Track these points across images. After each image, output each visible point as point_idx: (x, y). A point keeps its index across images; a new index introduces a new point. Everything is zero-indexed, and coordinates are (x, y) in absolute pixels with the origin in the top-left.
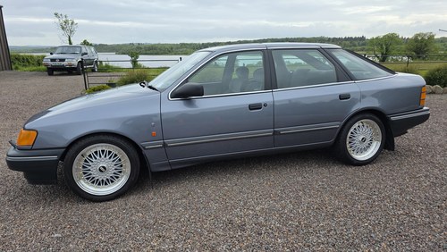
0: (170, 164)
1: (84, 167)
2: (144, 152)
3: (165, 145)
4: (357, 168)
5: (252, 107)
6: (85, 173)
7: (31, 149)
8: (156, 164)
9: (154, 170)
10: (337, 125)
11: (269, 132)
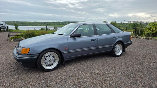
0: (69, 58)
1: (44, 60)
2: (63, 54)
3: (69, 52)
4: (117, 58)
5: (92, 40)
6: (44, 62)
7: (27, 55)
8: (66, 58)
9: (65, 60)
10: (112, 45)
11: (96, 48)
